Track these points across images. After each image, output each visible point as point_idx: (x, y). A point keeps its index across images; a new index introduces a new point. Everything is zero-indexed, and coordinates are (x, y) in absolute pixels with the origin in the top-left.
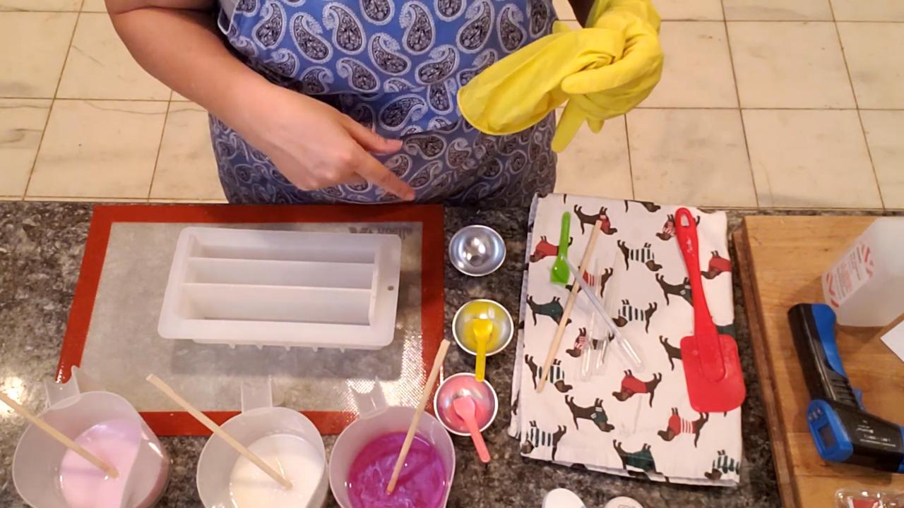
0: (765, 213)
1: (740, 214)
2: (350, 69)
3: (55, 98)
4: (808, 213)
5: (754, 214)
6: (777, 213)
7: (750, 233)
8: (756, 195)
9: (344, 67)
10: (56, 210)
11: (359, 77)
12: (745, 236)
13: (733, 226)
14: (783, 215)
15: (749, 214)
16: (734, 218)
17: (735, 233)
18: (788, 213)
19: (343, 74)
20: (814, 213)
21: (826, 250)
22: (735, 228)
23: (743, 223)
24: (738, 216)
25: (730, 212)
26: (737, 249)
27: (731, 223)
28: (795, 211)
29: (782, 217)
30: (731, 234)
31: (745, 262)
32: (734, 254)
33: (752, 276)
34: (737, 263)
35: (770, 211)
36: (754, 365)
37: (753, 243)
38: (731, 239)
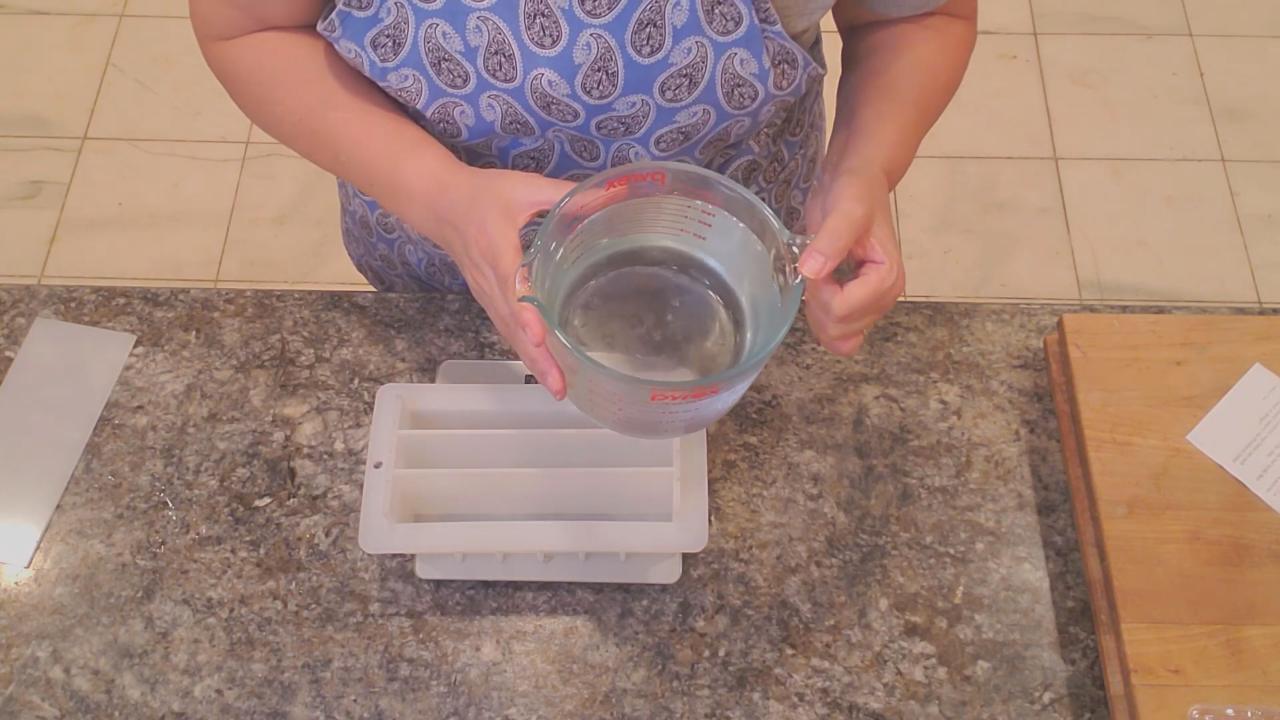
0: (1092, 310)
1: (1057, 310)
2: (498, 109)
3: (85, 138)
4: (1155, 310)
5: (1075, 311)
6: (1109, 310)
7: (1070, 338)
8: (1078, 281)
9: (490, 105)
10: (86, 298)
11: (511, 123)
12: (1062, 342)
13: (1046, 328)
14: (1118, 313)
15: (1069, 311)
16: (1047, 317)
17: (1049, 338)
18: (1124, 309)
19: (488, 116)
22: (1049, 329)
23: (1060, 324)
24: (1053, 313)
25: (1042, 308)
26: (1051, 360)
27: (1043, 323)
28: (1134, 307)
29: (1115, 316)
30: (1042, 339)
31: (1063, 379)
32: (1047, 368)
33: (1072, 400)
34: (1051, 380)
35: (1098, 307)
36: (1074, 526)
37: (1074, 353)
38: (1042, 345)
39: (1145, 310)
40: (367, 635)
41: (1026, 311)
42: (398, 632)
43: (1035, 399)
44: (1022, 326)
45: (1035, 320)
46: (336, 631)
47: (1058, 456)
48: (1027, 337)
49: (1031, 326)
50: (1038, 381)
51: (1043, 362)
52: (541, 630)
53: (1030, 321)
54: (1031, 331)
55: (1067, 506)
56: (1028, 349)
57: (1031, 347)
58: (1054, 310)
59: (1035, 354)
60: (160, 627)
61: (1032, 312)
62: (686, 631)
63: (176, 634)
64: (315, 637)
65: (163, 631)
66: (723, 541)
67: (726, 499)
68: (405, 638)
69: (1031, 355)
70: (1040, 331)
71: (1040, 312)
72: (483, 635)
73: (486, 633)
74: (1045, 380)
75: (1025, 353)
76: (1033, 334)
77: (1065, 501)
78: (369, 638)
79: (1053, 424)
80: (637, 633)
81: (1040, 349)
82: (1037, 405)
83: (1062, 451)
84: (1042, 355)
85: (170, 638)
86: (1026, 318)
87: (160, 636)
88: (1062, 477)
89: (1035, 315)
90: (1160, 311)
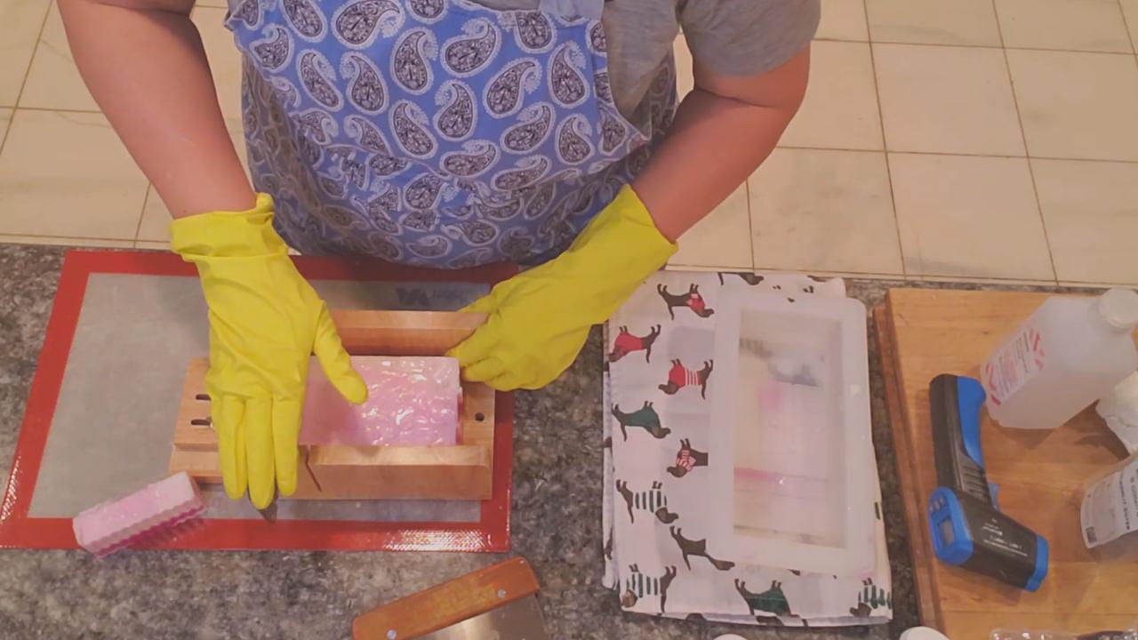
0: (914, 285)
1: (885, 285)
2: (360, 130)
4: (966, 286)
5: (900, 286)
6: (928, 285)
7: (895, 310)
8: (902, 259)
9: (353, 125)
11: (370, 143)
12: (888, 312)
13: (875, 299)
14: (936, 288)
15: (895, 286)
16: (876, 291)
17: (877, 309)
18: (941, 285)
21: (986, 333)
22: (878, 301)
23: (887, 298)
24: (882, 287)
25: (872, 283)
26: (879, 328)
27: (872, 296)
28: (949, 283)
29: (933, 290)
30: (871, 310)
31: (889, 346)
32: (876, 336)
33: (895, 364)
34: (879, 347)
35: (919, 283)
36: (895, 472)
37: (898, 322)
38: (871, 315)
39: (959, 286)
40: (270, 564)
41: (859, 285)
42: (298, 561)
45: (865, 293)
46: (241, 559)
47: (883, 412)
49: (862, 298)
51: (872, 330)
53: (862, 294)
55: (890, 455)
58: (882, 284)
61: (864, 286)
62: (557, 562)
63: (95, 561)
64: (222, 563)
65: (82, 558)
66: (591, 482)
67: (594, 445)
68: (305, 566)
70: (870, 302)
71: (870, 286)
72: (376, 565)
73: (378, 564)
74: (873, 346)
77: (888, 451)
78: (272, 566)
79: (879, 384)
81: (869, 319)
83: (886, 407)
84: (871, 323)
85: (89, 566)
86: (858, 291)
87: (80, 564)
88: (886, 430)
89: (866, 289)
90: (972, 287)
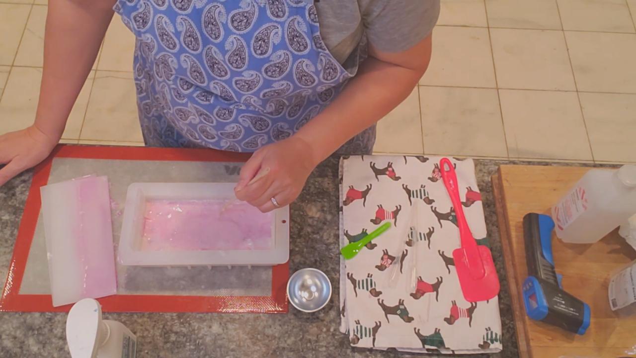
0: (514, 163)
1: (498, 163)
3: (12, 66)
4: (544, 164)
5: (506, 164)
6: (522, 163)
7: (503, 177)
8: (507, 149)
11: (194, 71)
12: (500, 178)
13: (492, 171)
14: (526, 165)
15: (503, 163)
16: (492, 167)
17: (493, 176)
18: (529, 163)
20: (547, 164)
21: (555, 190)
22: (494, 172)
23: (499, 170)
24: (496, 164)
25: (490, 162)
26: (494, 187)
27: (490, 169)
28: (534, 162)
29: (525, 166)
30: (490, 177)
31: (500, 197)
32: (493, 191)
33: (504, 207)
34: (494, 197)
35: (518, 162)
36: (504, 268)
37: (505, 184)
38: (490, 180)
39: (539, 163)
40: (154, 320)
41: (483, 163)
42: (170, 318)
43: (486, 206)
44: (481, 170)
45: (487, 167)
47: (497, 234)
48: (483, 176)
49: (484, 170)
50: (488, 197)
51: (490, 188)
52: (242, 318)
53: (484, 168)
54: (485, 173)
55: (501, 258)
56: (483, 181)
57: (485, 181)
58: (496, 163)
59: (487, 184)
60: (48, 315)
61: (486, 164)
62: (315, 319)
63: (56, 319)
64: (127, 320)
65: (49, 317)
67: (335, 253)
68: (173, 321)
69: (484, 185)
70: (489, 173)
71: (489, 163)
72: (213, 320)
73: (215, 319)
74: (492, 197)
75: (482, 183)
76: (485, 174)
77: (500, 256)
79: (494, 219)
80: (290, 319)
81: (489, 182)
82: (487, 209)
83: (499, 231)
84: (490, 185)
85: (53, 321)
86: (482, 167)
87: (48, 320)
88: (499, 244)
89: (487, 165)
